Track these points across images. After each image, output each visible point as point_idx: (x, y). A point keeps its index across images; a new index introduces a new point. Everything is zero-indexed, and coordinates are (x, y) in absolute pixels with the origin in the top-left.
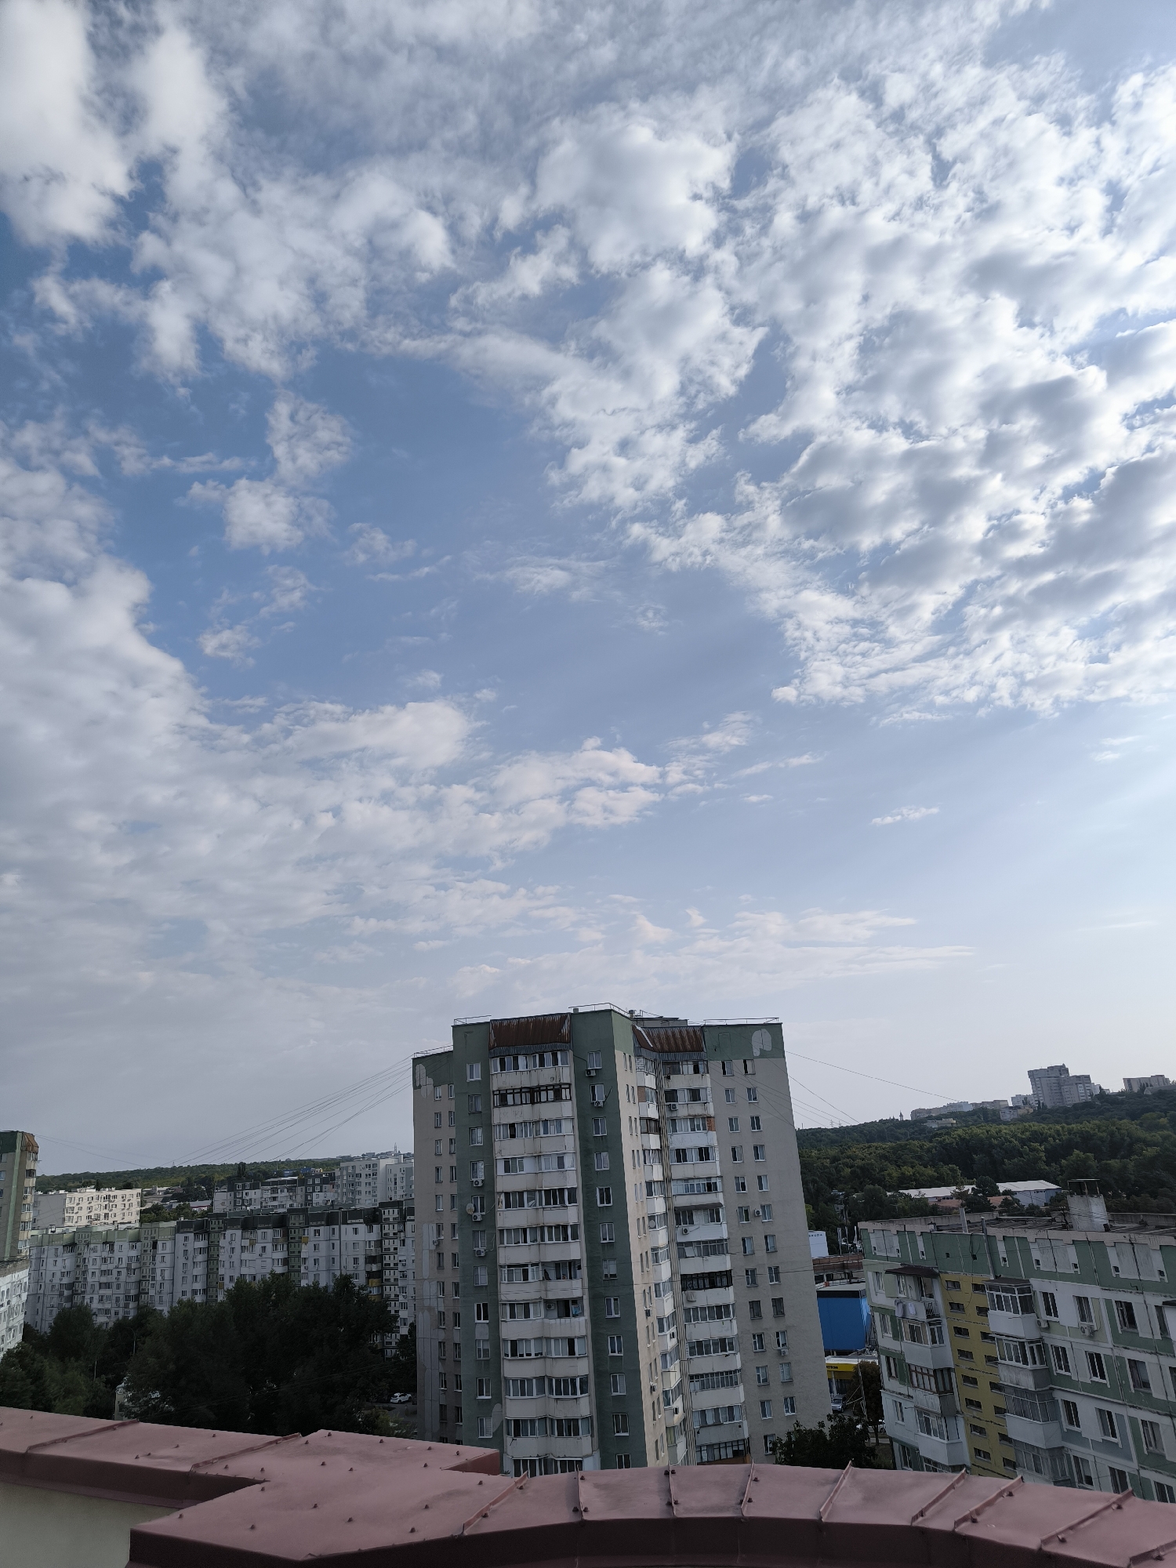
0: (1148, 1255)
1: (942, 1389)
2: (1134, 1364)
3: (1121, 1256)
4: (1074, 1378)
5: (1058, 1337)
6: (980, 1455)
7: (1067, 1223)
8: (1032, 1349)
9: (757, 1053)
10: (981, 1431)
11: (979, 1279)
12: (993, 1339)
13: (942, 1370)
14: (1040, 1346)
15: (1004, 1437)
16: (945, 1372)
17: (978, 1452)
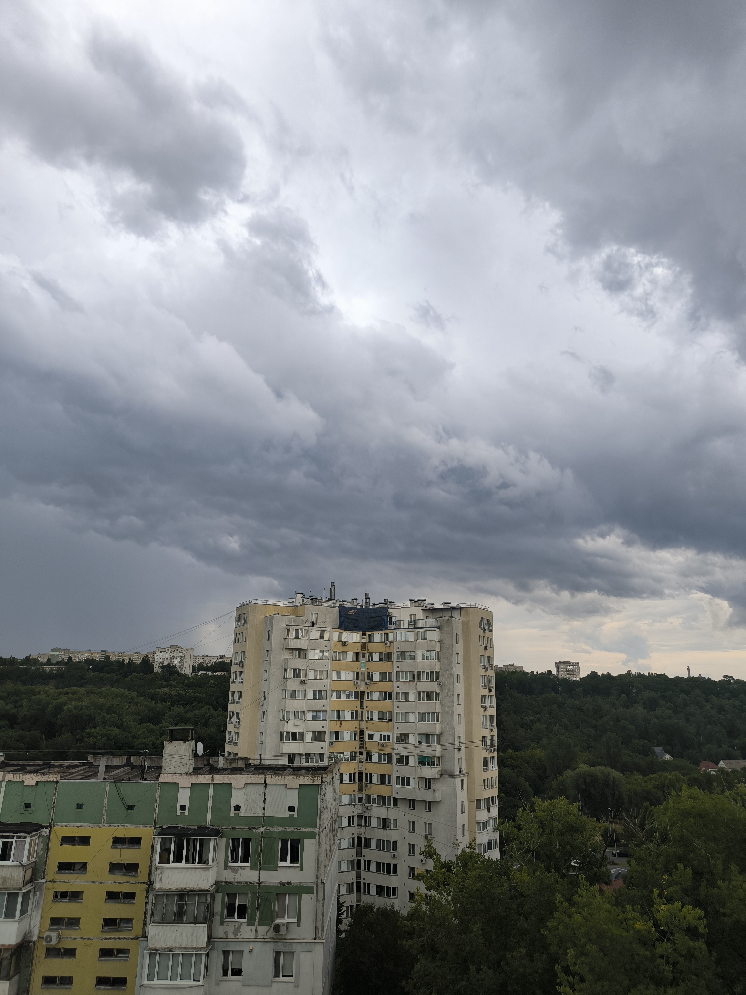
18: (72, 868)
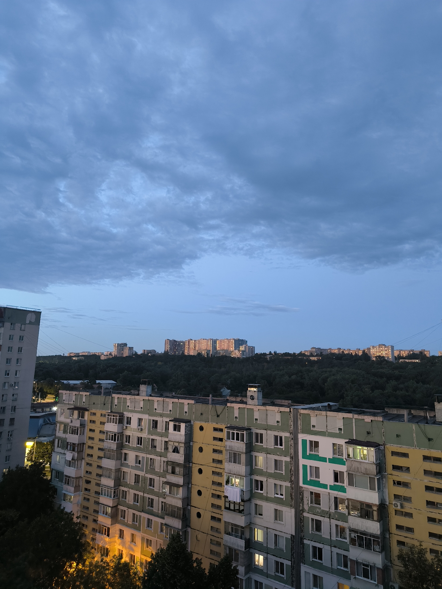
0: (168, 405)
1: (79, 450)
2: (153, 440)
3: (159, 405)
4: (131, 445)
5: (128, 431)
6: (87, 473)
7: (139, 394)
8: (118, 436)
9: (28, 322)
10: (90, 465)
11: (104, 412)
12: (104, 433)
13: (81, 444)
14: (122, 434)
15: (99, 467)
16: (82, 445)
17: (87, 472)
18: (401, 469)
